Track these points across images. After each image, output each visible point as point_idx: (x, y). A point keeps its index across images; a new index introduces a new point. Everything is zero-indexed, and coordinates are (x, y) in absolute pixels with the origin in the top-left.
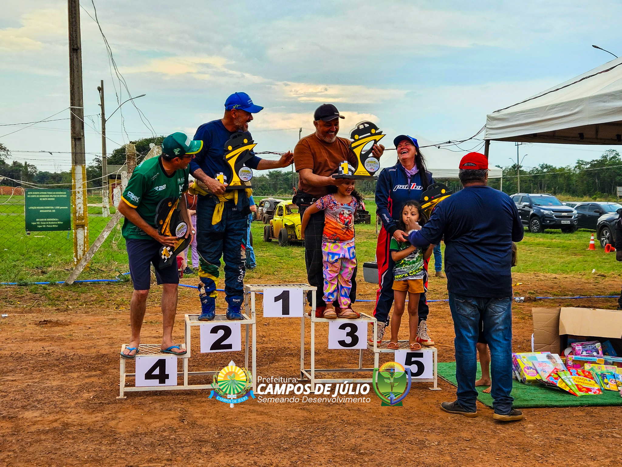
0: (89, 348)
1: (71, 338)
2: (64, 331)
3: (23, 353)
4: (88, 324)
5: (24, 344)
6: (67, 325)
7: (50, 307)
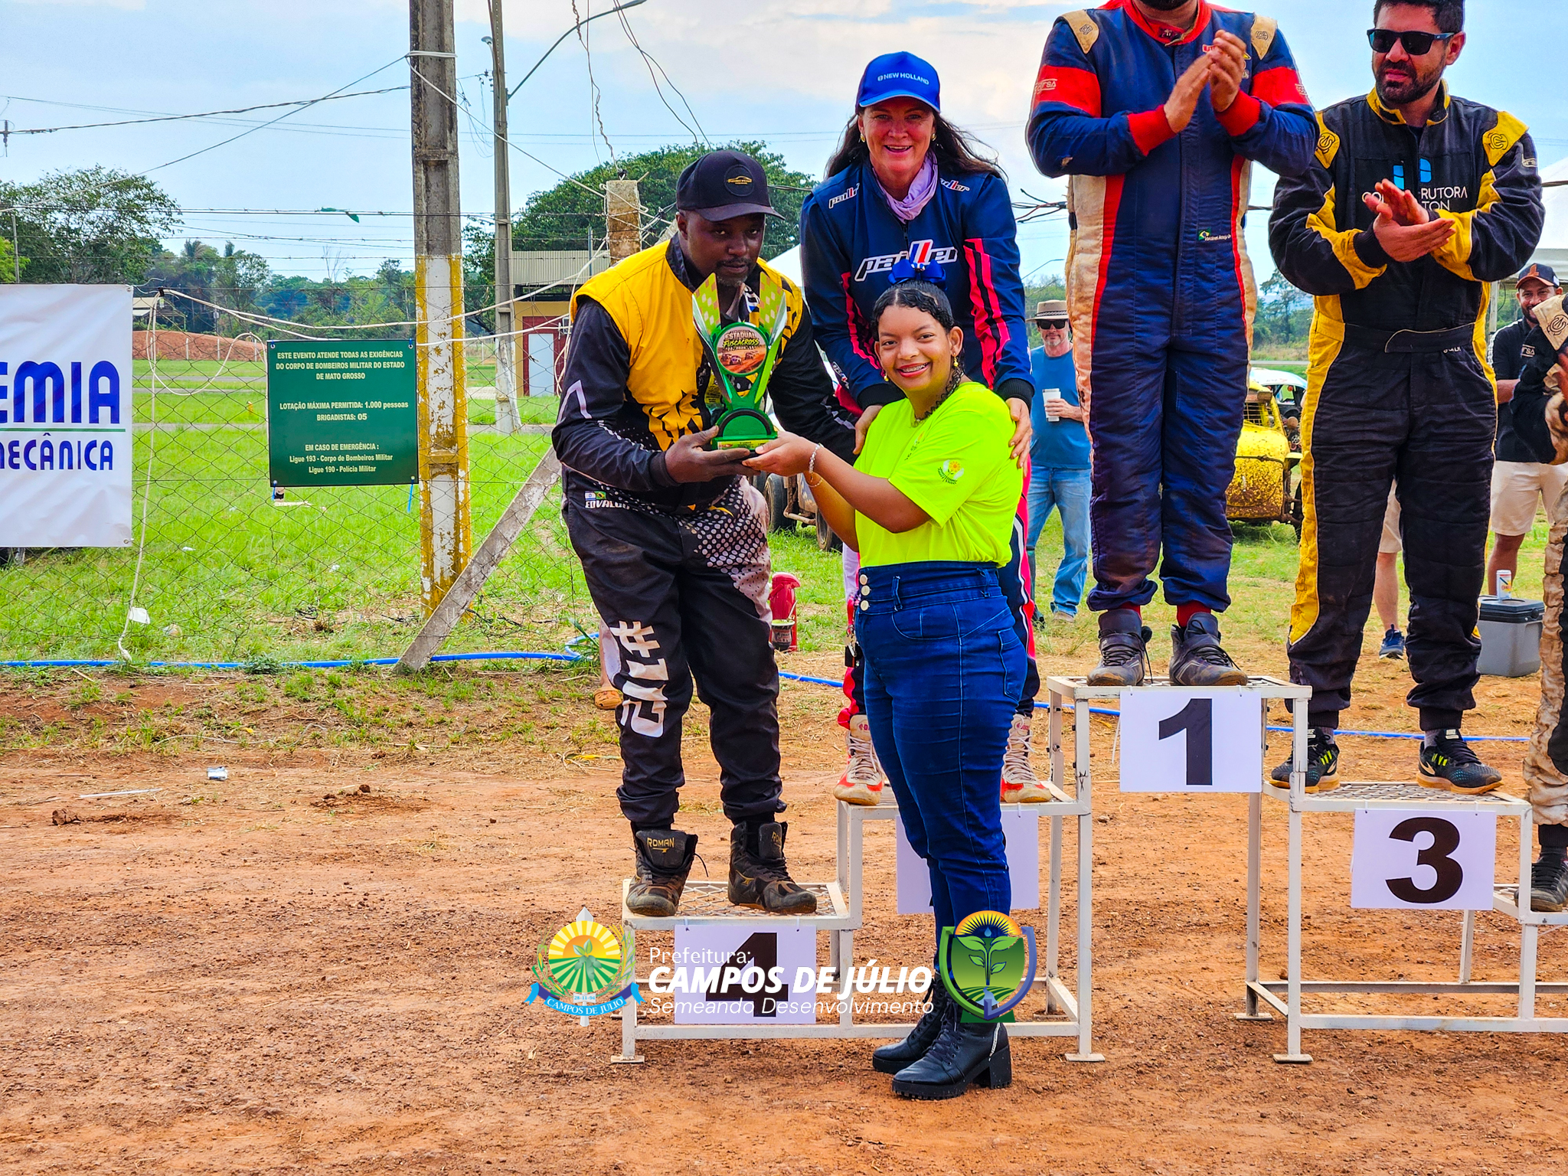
0: (496, 890)
1: (434, 853)
2: (409, 831)
3: (283, 901)
4: (486, 809)
5: (283, 870)
6: (418, 810)
7: (354, 747)
